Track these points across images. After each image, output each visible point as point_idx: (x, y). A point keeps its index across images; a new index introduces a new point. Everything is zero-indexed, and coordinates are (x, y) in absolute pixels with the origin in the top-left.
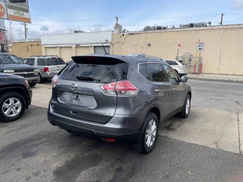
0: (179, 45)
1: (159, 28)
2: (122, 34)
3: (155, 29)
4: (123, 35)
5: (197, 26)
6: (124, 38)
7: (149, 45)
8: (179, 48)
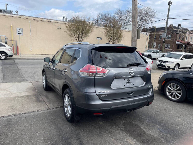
5: (6, 12)
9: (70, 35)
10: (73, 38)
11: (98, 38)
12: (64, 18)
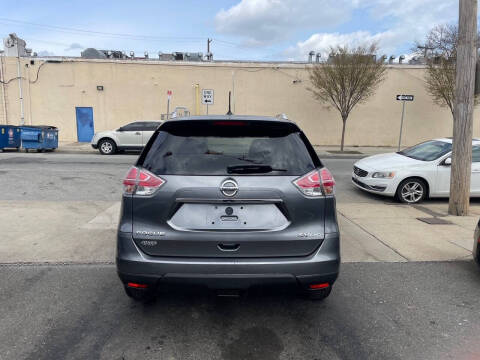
0: (170, 93)
1: (117, 55)
2: (28, 60)
3: (108, 56)
4: (32, 63)
5: (191, 58)
6: (34, 69)
7: (101, 88)
8: (169, 97)
9: (319, 96)
10: (327, 104)
11: (400, 98)
12: (311, 54)
